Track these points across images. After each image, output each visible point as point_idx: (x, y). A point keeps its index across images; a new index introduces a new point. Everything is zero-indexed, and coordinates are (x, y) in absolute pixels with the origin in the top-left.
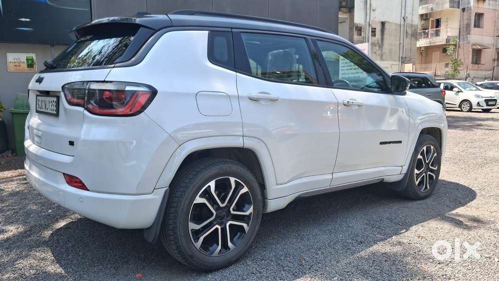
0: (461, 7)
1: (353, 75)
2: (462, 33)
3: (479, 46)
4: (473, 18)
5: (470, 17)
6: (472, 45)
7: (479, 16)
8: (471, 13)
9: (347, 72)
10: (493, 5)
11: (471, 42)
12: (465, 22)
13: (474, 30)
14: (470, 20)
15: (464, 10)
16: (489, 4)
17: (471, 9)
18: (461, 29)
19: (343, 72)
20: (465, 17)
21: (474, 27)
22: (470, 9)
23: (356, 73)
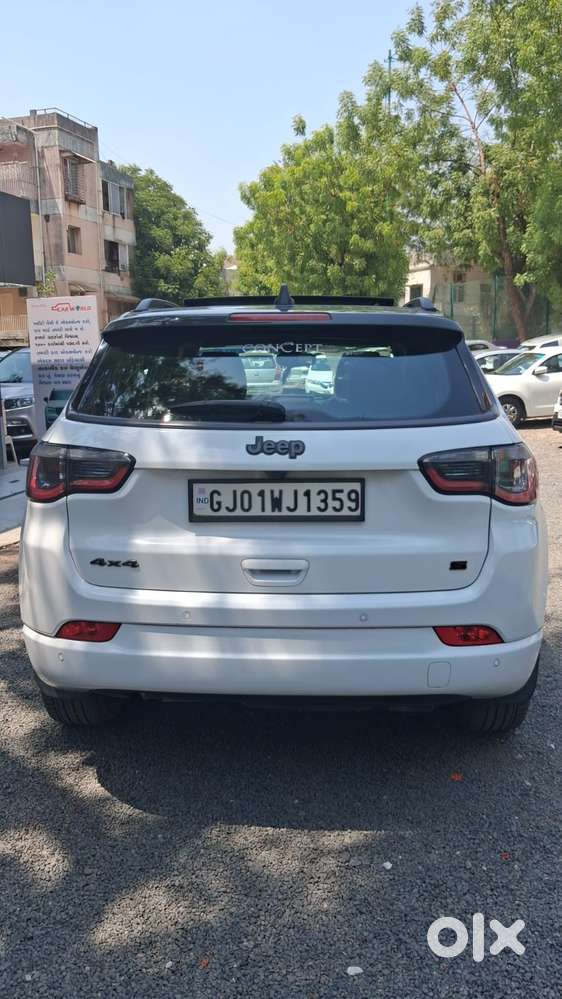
0: (43, 212)
1: (55, 357)
2: (48, 262)
3: (83, 287)
4: (65, 235)
5: (60, 231)
6: (70, 284)
7: (74, 231)
8: (60, 225)
9: (51, 349)
10: (91, 215)
11: (68, 279)
12: (53, 241)
13: (68, 257)
14: (61, 237)
15: (47, 218)
16: (86, 212)
17: (60, 219)
18: (47, 255)
19: (41, 349)
20: (52, 233)
21: (69, 251)
22: (57, 217)
23: (75, 352)
